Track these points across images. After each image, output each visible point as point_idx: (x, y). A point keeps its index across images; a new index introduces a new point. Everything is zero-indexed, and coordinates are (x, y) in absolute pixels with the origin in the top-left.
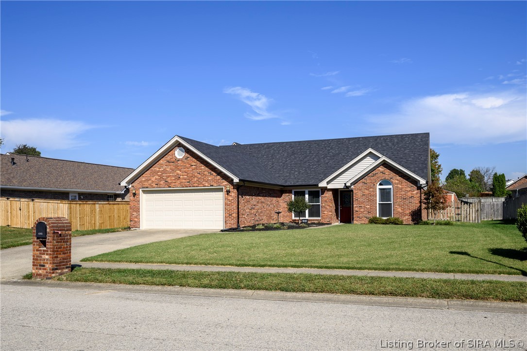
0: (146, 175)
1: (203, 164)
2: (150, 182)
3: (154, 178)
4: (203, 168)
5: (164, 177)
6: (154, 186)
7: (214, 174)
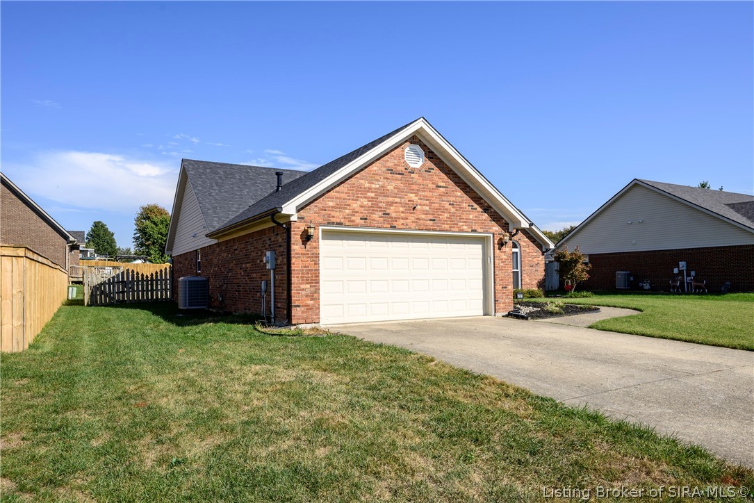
0: (338, 195)
1: (458, 186)
2: (347, 211)
3: (358, 202)
4: (459, 194)
5: (380, 205)
6: (359, 221)
7: (479, 209)
